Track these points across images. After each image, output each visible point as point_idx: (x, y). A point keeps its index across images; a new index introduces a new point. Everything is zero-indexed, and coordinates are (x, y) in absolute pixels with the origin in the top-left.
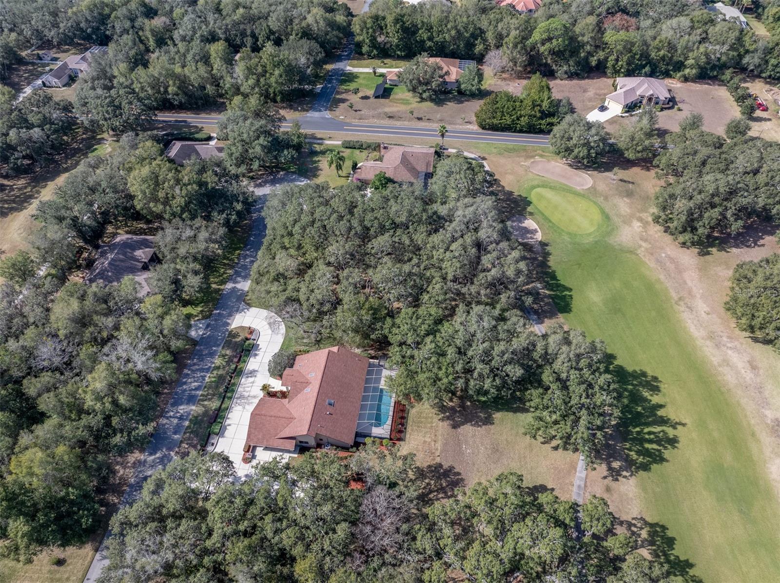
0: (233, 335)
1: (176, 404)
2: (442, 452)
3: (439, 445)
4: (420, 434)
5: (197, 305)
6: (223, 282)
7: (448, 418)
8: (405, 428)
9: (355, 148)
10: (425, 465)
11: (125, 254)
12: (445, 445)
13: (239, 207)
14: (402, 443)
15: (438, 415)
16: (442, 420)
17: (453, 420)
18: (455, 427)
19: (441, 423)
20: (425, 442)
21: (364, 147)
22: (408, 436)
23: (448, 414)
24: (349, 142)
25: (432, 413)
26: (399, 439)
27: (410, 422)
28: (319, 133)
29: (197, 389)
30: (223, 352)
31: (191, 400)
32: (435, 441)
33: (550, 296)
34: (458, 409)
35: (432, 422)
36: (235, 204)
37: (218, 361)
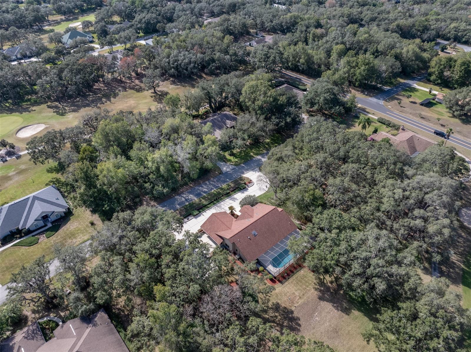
0: (241, 179)
1: (190, 193)
2: (299, 306)
3: (301, 302)
4: (295, 288)
5: (236, 158)
6: (257, 154)
7: (320, 291)
8: (289, 278)
9: (384, 124)
10: (283, 305)
11: (222, 119)
12: (304, 303)
13: (289, 120)
14: (279, 284)
15: (316, 285)
16: (316, 289)
17: (323, 294)
18: (321, 298)
19: (313, 290)
20: (294, 293)
21: (391, 125)
22: (286, 283)
23: (322, 288)
24: (383, 119)
25: (312, 282)
26: (280, 281)
27: (294, 277)
28: (368, 109)
29: (205, 192)
30: (230, 184)
31: (198, 195)
32: (300, 298)
33: (463, 270)
34: (332, 291)
35: (307, 286)
36: (288, 118)
37: (224, 186)
